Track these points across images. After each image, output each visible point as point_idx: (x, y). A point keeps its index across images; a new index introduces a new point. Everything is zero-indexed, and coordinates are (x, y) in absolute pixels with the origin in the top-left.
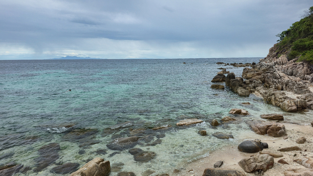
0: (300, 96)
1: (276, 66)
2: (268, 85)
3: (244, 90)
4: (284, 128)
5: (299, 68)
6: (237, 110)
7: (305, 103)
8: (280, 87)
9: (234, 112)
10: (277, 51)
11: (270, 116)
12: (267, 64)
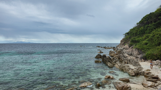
0: (136, 67)
1: (124, 50)
2: (121, 60)
3: (111, 64)
4: (130, 87)
5: (134, 52)
6: (108, 76)
7: (138, 72)
8: (127, 62)
9: (107, 77)
10: (124, 42)
11: (123, 79)
12: (120, 48)
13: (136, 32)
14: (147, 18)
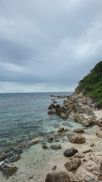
0: (90, 116)
1: (79, 99)
2: (76, 110)
3: (65, 115)
4: (84, 138)
5: (88, 100)
6: (62, 128)
7: (92, 121)
8: (81, 112)
9: (61, 129)
10: (78, 90)
11: (78, 130)
12: (74, 97)
13: (90, 80)
14: (100, 65)
